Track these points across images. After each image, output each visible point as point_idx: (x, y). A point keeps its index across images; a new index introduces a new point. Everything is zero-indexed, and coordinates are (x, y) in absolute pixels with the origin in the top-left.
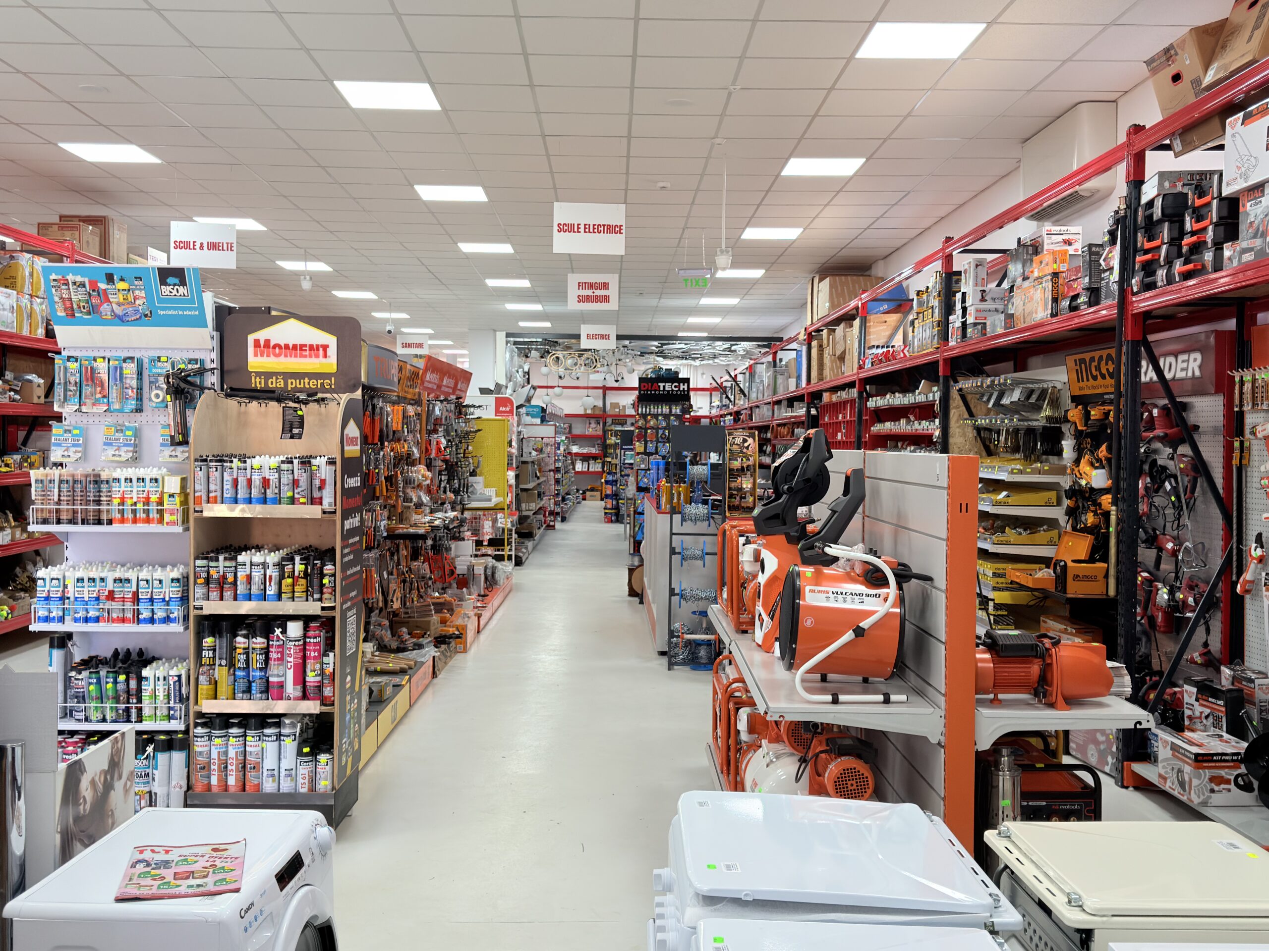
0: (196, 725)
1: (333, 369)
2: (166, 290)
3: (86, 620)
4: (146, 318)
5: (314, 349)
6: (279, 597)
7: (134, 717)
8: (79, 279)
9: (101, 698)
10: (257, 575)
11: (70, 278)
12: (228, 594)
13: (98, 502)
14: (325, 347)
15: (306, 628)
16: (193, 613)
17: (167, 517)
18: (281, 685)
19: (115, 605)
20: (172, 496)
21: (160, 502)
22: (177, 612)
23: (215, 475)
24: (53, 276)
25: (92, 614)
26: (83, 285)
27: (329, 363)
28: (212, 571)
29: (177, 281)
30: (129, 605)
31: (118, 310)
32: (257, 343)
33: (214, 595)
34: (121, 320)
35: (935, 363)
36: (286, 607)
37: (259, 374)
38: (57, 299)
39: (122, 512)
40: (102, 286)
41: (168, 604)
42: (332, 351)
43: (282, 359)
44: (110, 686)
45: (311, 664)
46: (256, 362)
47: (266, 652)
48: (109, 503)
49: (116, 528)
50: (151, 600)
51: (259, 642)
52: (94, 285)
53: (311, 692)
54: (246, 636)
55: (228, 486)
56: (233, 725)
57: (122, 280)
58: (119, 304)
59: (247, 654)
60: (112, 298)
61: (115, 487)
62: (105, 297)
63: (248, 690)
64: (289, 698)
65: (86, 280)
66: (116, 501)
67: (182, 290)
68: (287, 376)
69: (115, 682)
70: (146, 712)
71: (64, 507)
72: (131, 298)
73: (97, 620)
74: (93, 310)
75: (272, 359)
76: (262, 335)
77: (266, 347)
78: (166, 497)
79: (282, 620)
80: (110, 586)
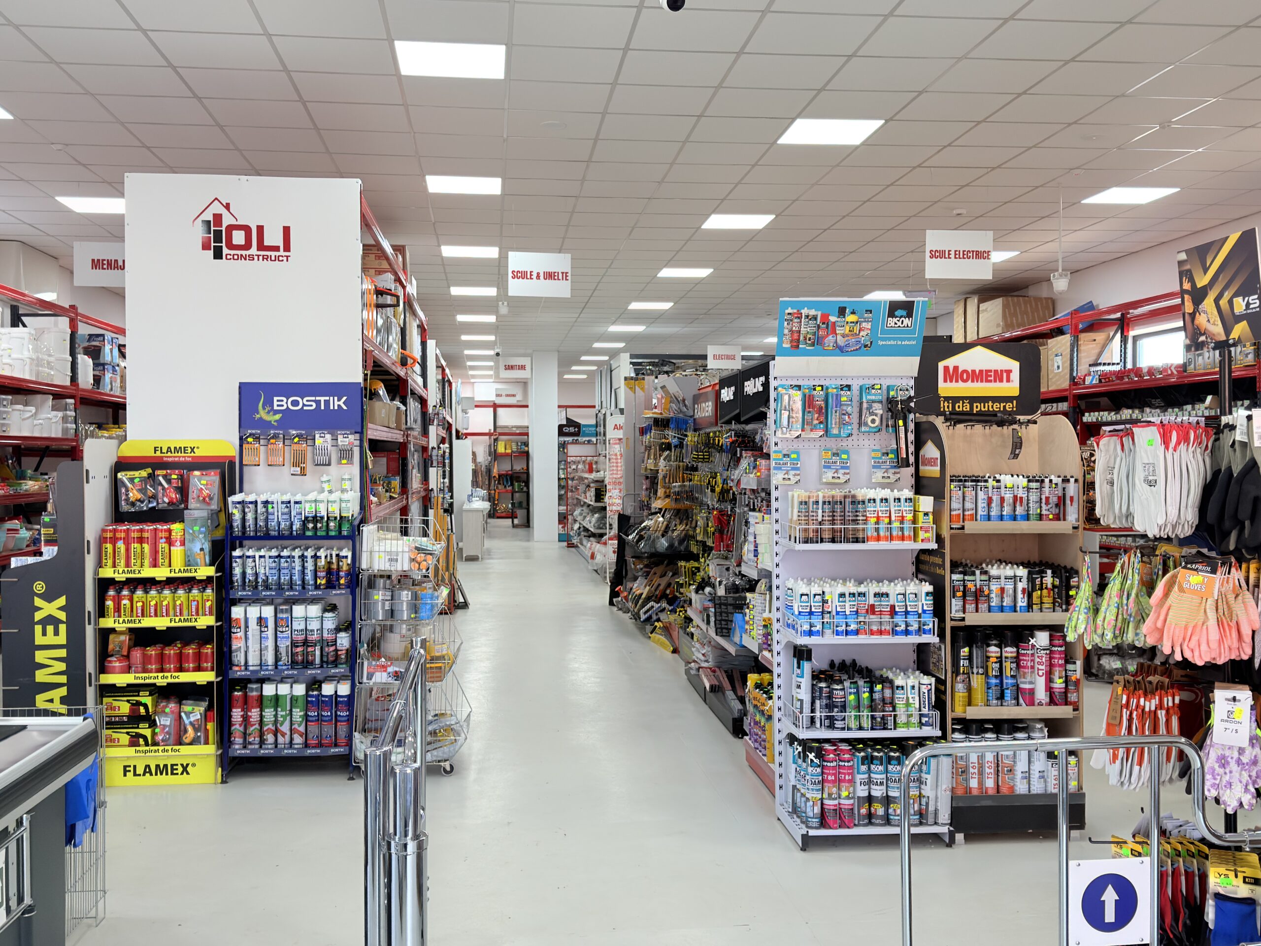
0: (954, 731)
1: (1016, 392)
2: (892, 321)
3: (847, 633)
4: (866, 348)
5: (999, 376)
6: (1030, 606)
7: (890, 724)
8: (812, 312)
9: (858, 707)
10: (1009, 587)
11: (805, 312)
12: (983, 606)
13: (855, 521)
14: (1009, 372)
15: (1051, 638)
16: (949, 624)
17: (922, 535)
18: (1032, 691)
19: (874, 618)
20: (926, 514)
21: (914, 521)
22: (930, 622)
23: (970, 493)
24: (789, 310)
25: (853, 627)
26: (815, 318)
27: (1012, 387)
28: (970, 585)
29: (904, 313)
30: (886, 618)
31: (841, 341)
32: (946, 368)
33: (970, 607)
34: (841, 350)
36: (1035, 618)
37: (947, 399)
38: (786, 331)
39: (877, 530)
40: (833, 319)
41: (920, 616)
42: (1016, 376)
43: (969, 384)
44: (866, 695)
45: (1057, 672)
46: (946, 388)
47: (1017, 660)
48: (866, 521)
49: (871, 545)
50: (907, 613)
51: (1010, 651)
52: (825, 317)
53: (1058, 697)
54: (999, 646)
55: (982, 504)
56: (987, 731)
57: (853, 313)
58: (843, 336)
59: (1001, 663)
60: (839, 331)
61: (870, 507)
62: (832, 329)
63: (1001, 697)
64: (1040, 704)
65: (819, 314)
66: (873, 520)
67: (907, 321)
68: (973, 400)
69: (872, 692)
70: (902, 719)
71: (826, 526)
72: (856, 330)
73: (857, 632)
74: (817, 341)
75: (961, 384)
76: (951, 362)
77: (955, 375)
78: (921, 515)
79: (1031, 630)
80: (872, 600)
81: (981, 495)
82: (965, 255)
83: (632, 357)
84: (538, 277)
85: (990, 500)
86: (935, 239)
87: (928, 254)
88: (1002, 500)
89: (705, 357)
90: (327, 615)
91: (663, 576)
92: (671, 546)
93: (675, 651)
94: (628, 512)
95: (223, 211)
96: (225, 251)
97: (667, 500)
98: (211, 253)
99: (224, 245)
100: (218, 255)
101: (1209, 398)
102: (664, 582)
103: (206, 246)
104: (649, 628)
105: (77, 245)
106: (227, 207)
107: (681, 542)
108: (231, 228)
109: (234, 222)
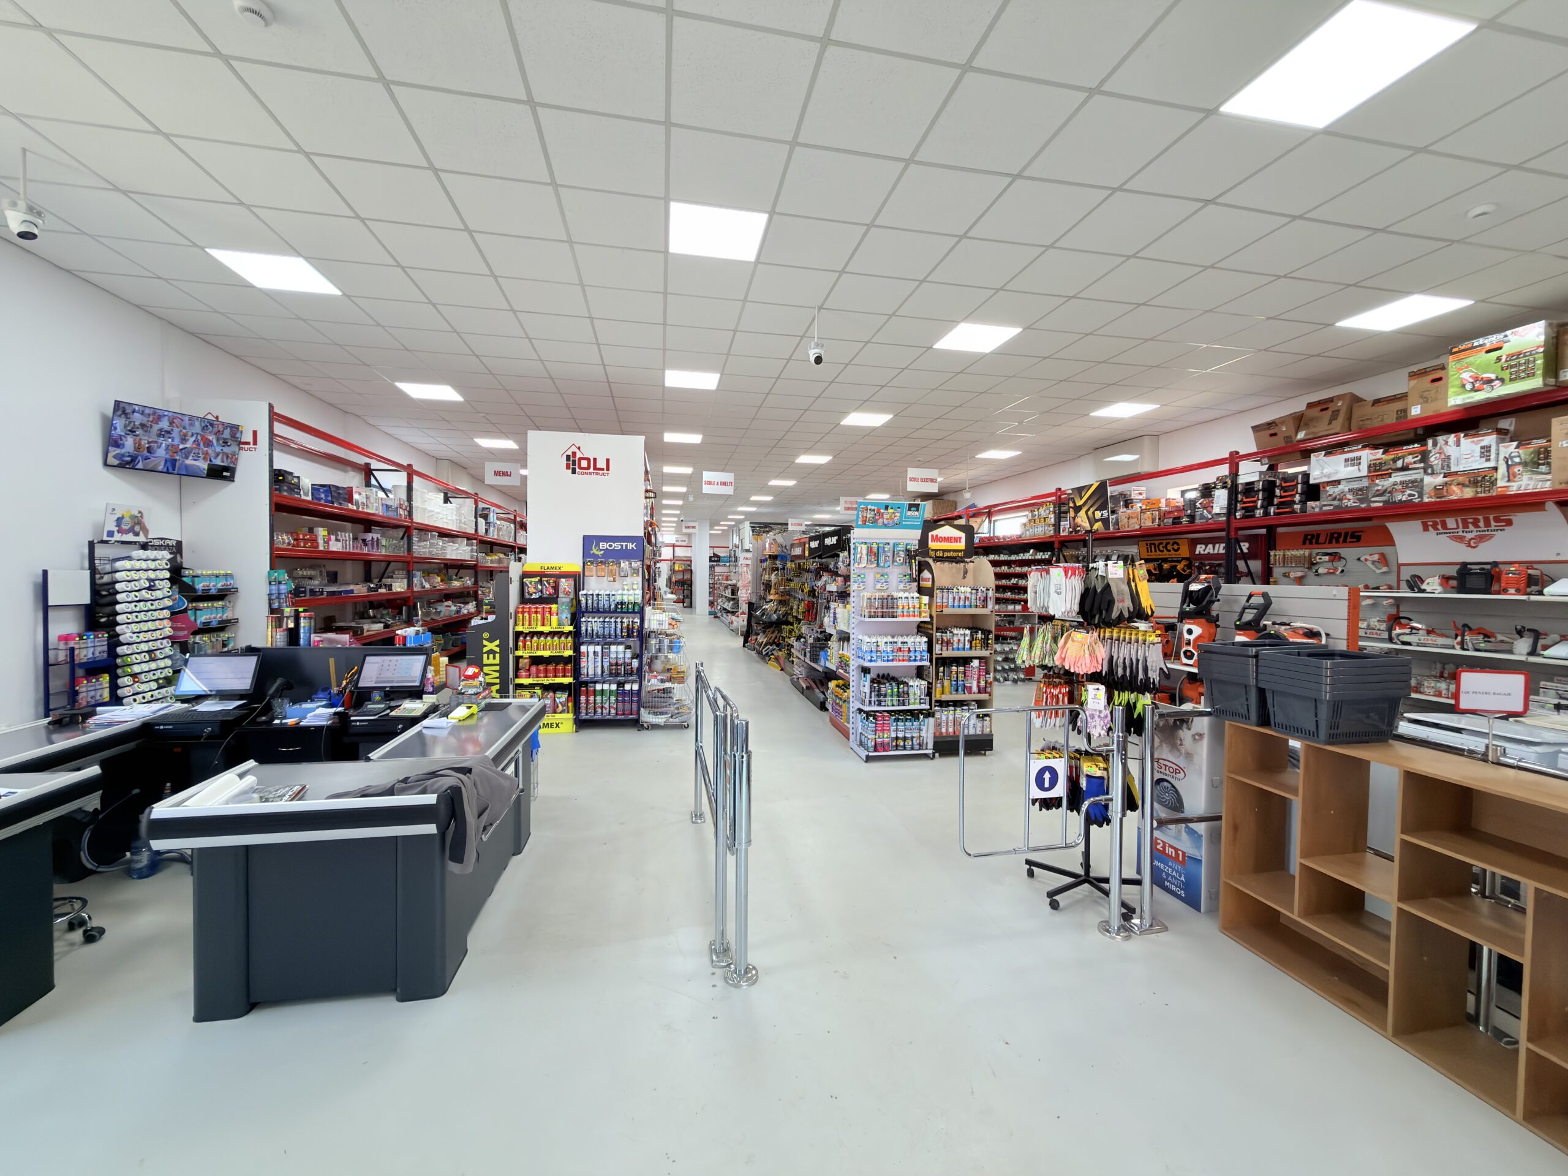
0: (935, 706)
1: (963, 548)
2: (909, 513)
3: (888, 661)
4: (897, 525)
5: (957, 540)
6: (971, 648)
7: (907, 703)
8: (873, 508)
9: (892, 696)
10: (962, 639)
11: (869, 507)
12: (950, 648)
13: (893, 608)
14: (960, 538)
15: (980, 663)
16: (934, 656)
17: (923, 614)
18: (971, 688)
19: (900, 654)
20: (925, 605)
21: (920, 608)
22: (926, 655)
23: (945, 595)
24: (862, 506)
25: (891, 658)
26: (874, 510)
27: (962, 545)
28: (945, 638)
29: (915, 509)
30: (906, 654)
31: (886, 522)
32: (932, 536)
33: (945, 648)
34: (885, 526)
35: (1053, 543)
36: (973, 653)
37: (933, 550)
38: (860, 516)
39: (903, 612)
40: (882, 511)
41: (921, 652)
42: (963, 540)
43: (943, 543)
44: (896, 690)
45: (982, 678)
46: (932, 545)
47: (965, 673)
48: (897, 608)
49: (900, 619)
50: (915, 651)
51: (961, 669)
52: (879, 511)
53: (982, 690)
54: (957, 667)
55: (951, 600)
56: (950, 706)
57: (892, 508)
58: (887, 519)
59: (957, 674)
60: (885, 517)
61: (900, 601)
62: (882, 515)
63: (957, 690)
64: (974, 693)
65: (876, 508)
66: (901, 607)
67: (916, 513)
68: (944, 551)
69: (898, 688)
70: (912, 701)
71: (879, 610)
72: (893, 517)
73: (892, 660)
74: (875, 521)
75: (939, 543)
76: (934, 533)
77: (937, 539)
78: (923, 605)
79: (971, 659)
80: (900, 645)
81: (951, 596)
82: (923, 480)
83: (751, 523)
84: (718, 484)
85: (954, 598)
86: (912, 472)
87: (908, 479)
88: (960, 598)
89: (787, 524)
90: (627, 650)
91: (773, 633)
92: (779, 618)
93: (782, 670)
94: (754, 601)
95: (577, 451)
96: (577, 470)
97: (777, 596)
98: (570, 471)
99: (577, 467)
100: (574, 472)
101: (1032, 551)
102: (774, 636)
103: (568, 467)
104: (767, 658)
105: (487, 464)
106: (579, 448)
107: (784, 616)
108: (580, 459)
109: (582, 456)
